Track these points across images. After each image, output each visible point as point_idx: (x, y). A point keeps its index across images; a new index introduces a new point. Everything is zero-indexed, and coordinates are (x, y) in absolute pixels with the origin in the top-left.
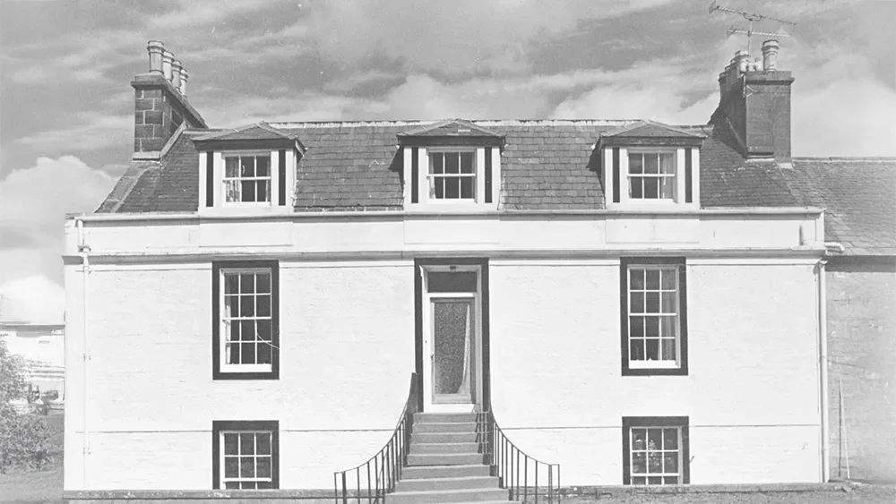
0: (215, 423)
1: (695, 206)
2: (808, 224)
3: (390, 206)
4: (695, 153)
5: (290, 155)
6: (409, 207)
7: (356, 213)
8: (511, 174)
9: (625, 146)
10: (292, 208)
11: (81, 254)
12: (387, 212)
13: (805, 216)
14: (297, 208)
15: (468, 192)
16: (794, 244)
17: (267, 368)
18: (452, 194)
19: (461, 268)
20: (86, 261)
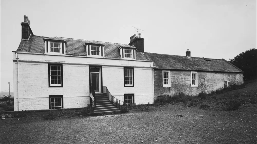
0: (49, 96)
1: (135, 59)
2: (151, 63)
3: (85, 56)
4: (135, 50)
5: (64, 44)
6: (88, 56)
7: (78, 56)
8: (105, 51)
9: (124, 48)
10: (65, 54)
11: (17, 60)
12: (84, 56)
13: (151, 62)
14: (66, 54)
15: (98, 54)
16: (149, 66)
17: (60, 85)
18: (95, 54)
19: (97, 68)
20: (18, 61)
